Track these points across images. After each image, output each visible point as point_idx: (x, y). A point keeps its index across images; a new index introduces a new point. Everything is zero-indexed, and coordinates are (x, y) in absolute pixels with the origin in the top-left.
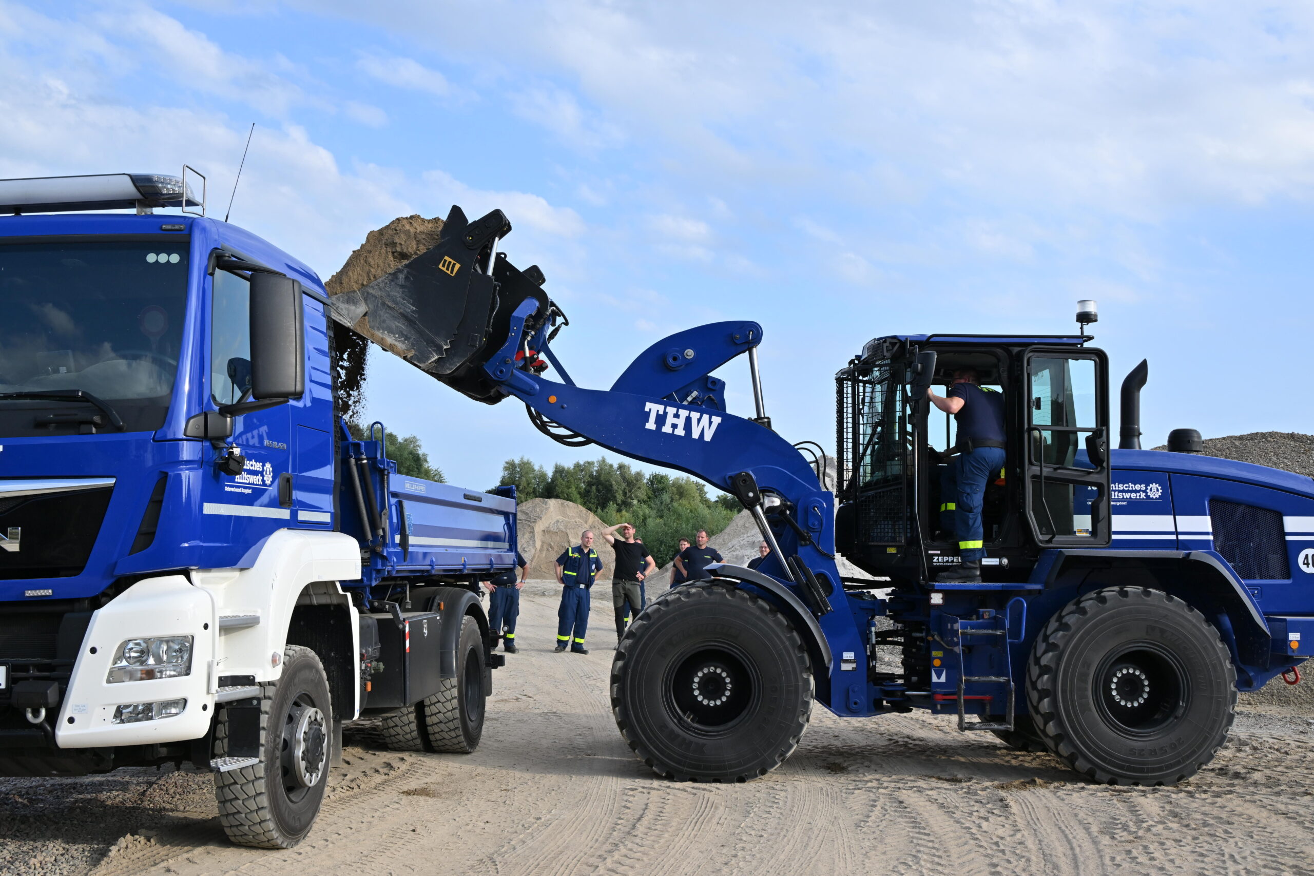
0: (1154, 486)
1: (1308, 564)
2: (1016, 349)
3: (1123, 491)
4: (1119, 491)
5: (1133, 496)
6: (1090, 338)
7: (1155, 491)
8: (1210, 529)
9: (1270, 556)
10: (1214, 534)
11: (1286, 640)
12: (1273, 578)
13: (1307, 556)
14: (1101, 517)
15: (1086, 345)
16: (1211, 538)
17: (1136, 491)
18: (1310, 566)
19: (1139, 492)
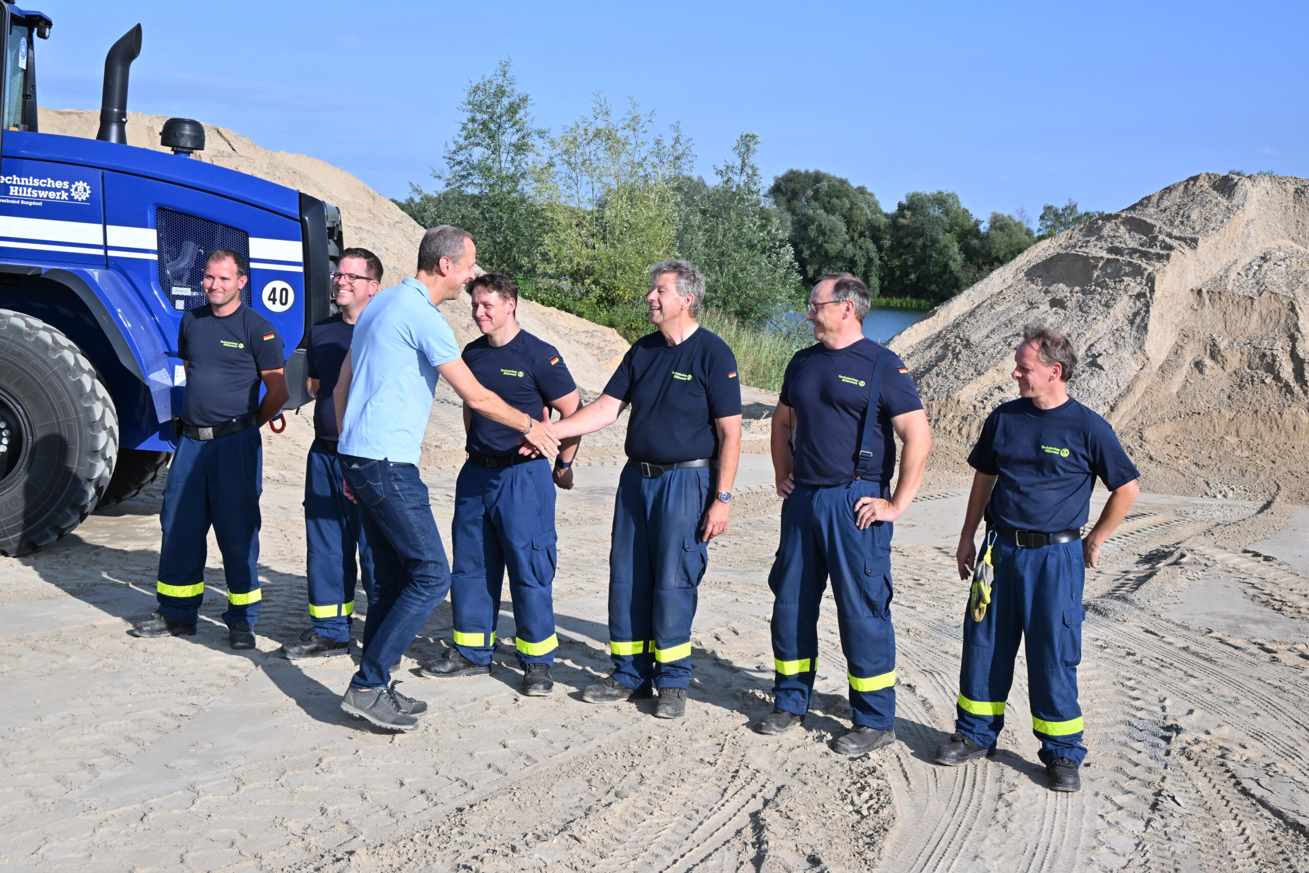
0: (81, 185)
1: (274, 300)
3: (39, 188)
4: (34, 188)
5: (52, 195)
7: (81, 191)
8: (154, 246)
10: (159, 252)
13: (274, 290)
16: (153, 256)
17: (56, 190)
18: (278, 302)
19: (59, 190)
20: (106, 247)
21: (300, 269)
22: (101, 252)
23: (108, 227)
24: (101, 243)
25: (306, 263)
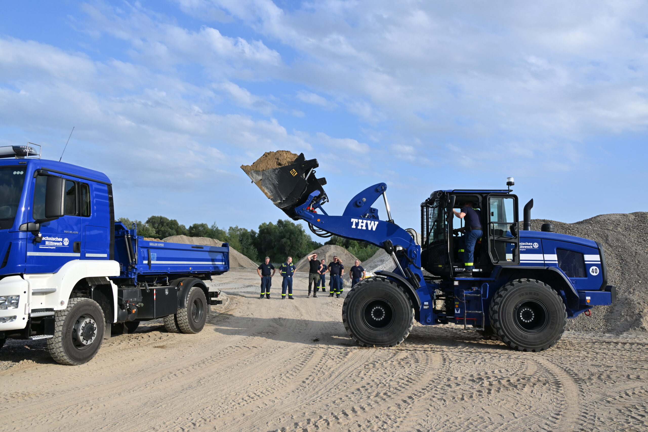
0: (536, 244)
1: (593, 272)
2: (484, 195)
3: (524, 245)
4: (523, 245)
5: (528, 247)
6: (511, 191)
7: (536, 245)
8: (557, 259)
9: (579, 269)
10: (558, 261)
11: (585, 300)
12: (580, 277)
13: (593, 269)
14: (516, 255)
15: (510, 193)
16: (557, 262)
17: (529, 245)
18: (594, 273)
19: (530, 245)
20: (544, 261)
21: (600, 263)
22: (543, 262)
23: (544, 255)
24: (543, 259)
25: (601, 261)
